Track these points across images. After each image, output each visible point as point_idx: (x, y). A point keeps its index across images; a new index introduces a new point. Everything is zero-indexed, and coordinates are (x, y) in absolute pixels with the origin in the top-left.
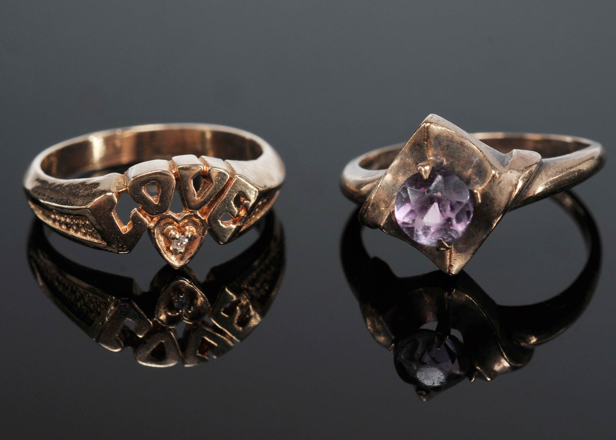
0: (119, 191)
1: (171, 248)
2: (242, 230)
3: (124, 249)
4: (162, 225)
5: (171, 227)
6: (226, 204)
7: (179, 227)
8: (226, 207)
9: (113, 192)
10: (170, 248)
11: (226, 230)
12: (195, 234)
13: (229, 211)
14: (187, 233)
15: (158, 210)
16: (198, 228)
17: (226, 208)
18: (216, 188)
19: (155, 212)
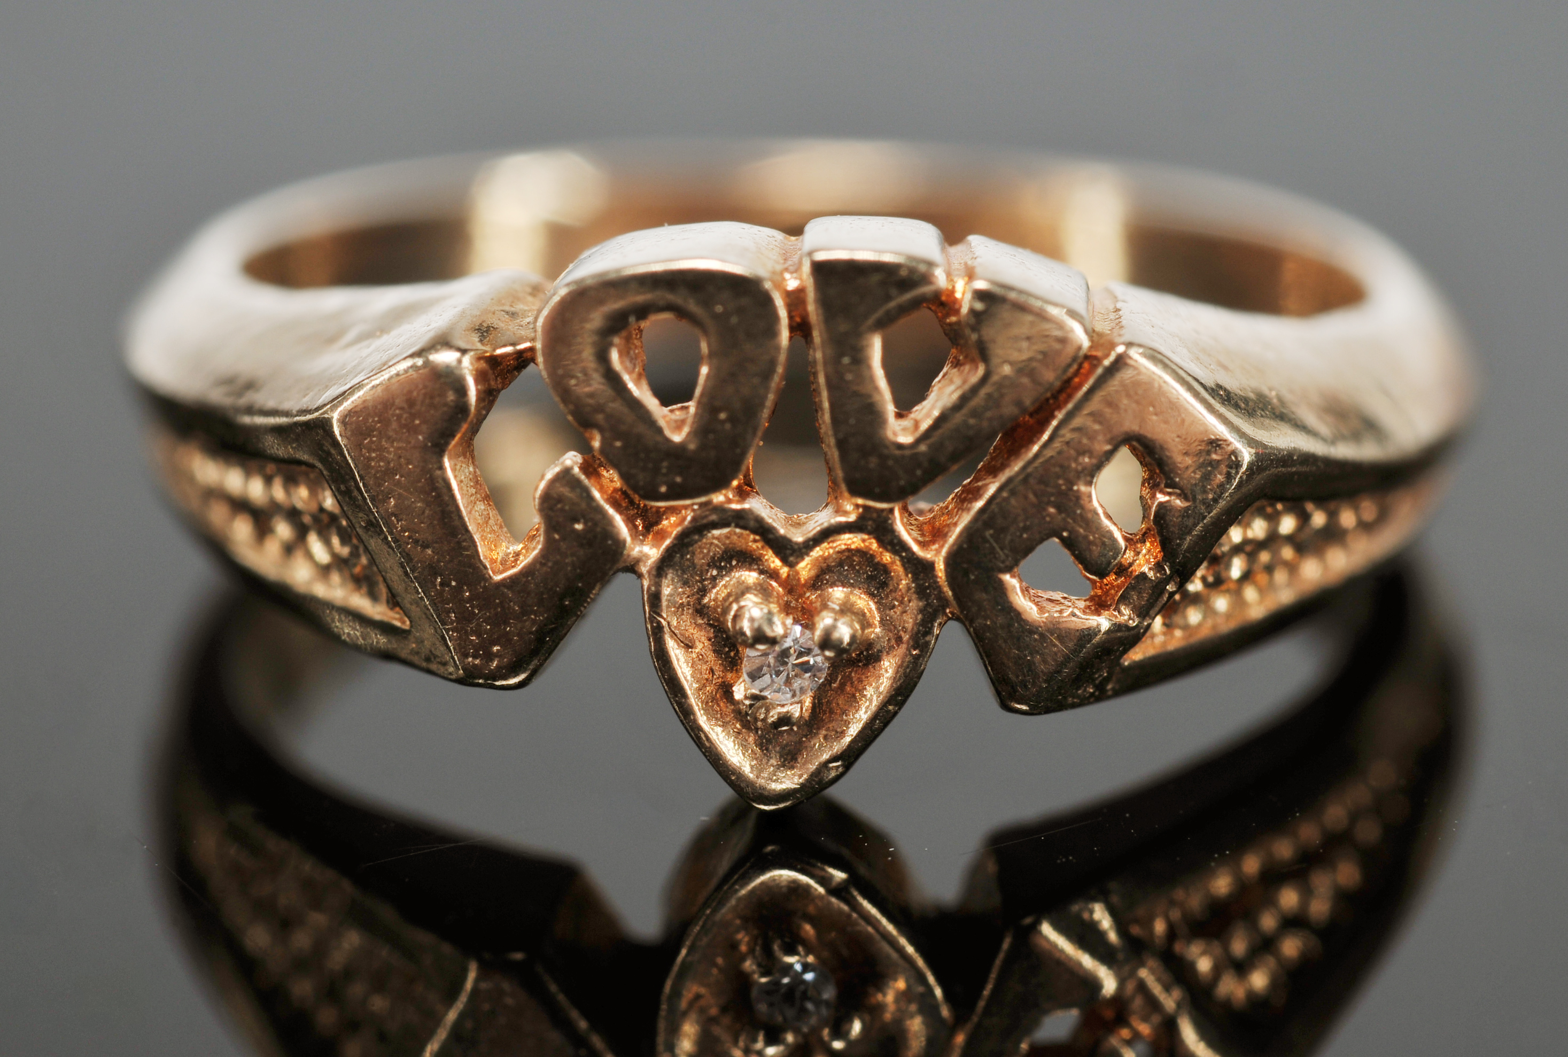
0: (499, 351)
1: (739, 692)
2: (1136, 655)
3: (492, 661)
4: (700, 561)
5: (750, 577)
6: (1052, 495)
7: (791, 586)
8: (1052, 510)
9: (464, 351)
10: (734, 689)
11: (1042, 636)
12: (877, 630)
13: (1065, 534)
14: (825, 621)
15: (680, 474)
16: (894, 607)
17: (1049, 515)
18: (1002, 396)
19: (665, 483)
